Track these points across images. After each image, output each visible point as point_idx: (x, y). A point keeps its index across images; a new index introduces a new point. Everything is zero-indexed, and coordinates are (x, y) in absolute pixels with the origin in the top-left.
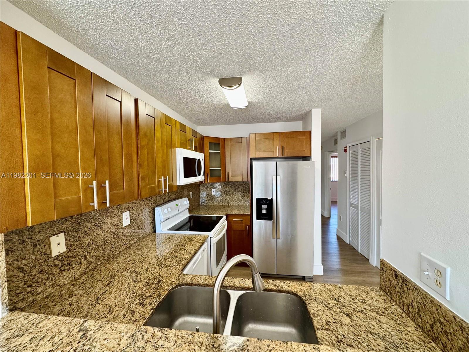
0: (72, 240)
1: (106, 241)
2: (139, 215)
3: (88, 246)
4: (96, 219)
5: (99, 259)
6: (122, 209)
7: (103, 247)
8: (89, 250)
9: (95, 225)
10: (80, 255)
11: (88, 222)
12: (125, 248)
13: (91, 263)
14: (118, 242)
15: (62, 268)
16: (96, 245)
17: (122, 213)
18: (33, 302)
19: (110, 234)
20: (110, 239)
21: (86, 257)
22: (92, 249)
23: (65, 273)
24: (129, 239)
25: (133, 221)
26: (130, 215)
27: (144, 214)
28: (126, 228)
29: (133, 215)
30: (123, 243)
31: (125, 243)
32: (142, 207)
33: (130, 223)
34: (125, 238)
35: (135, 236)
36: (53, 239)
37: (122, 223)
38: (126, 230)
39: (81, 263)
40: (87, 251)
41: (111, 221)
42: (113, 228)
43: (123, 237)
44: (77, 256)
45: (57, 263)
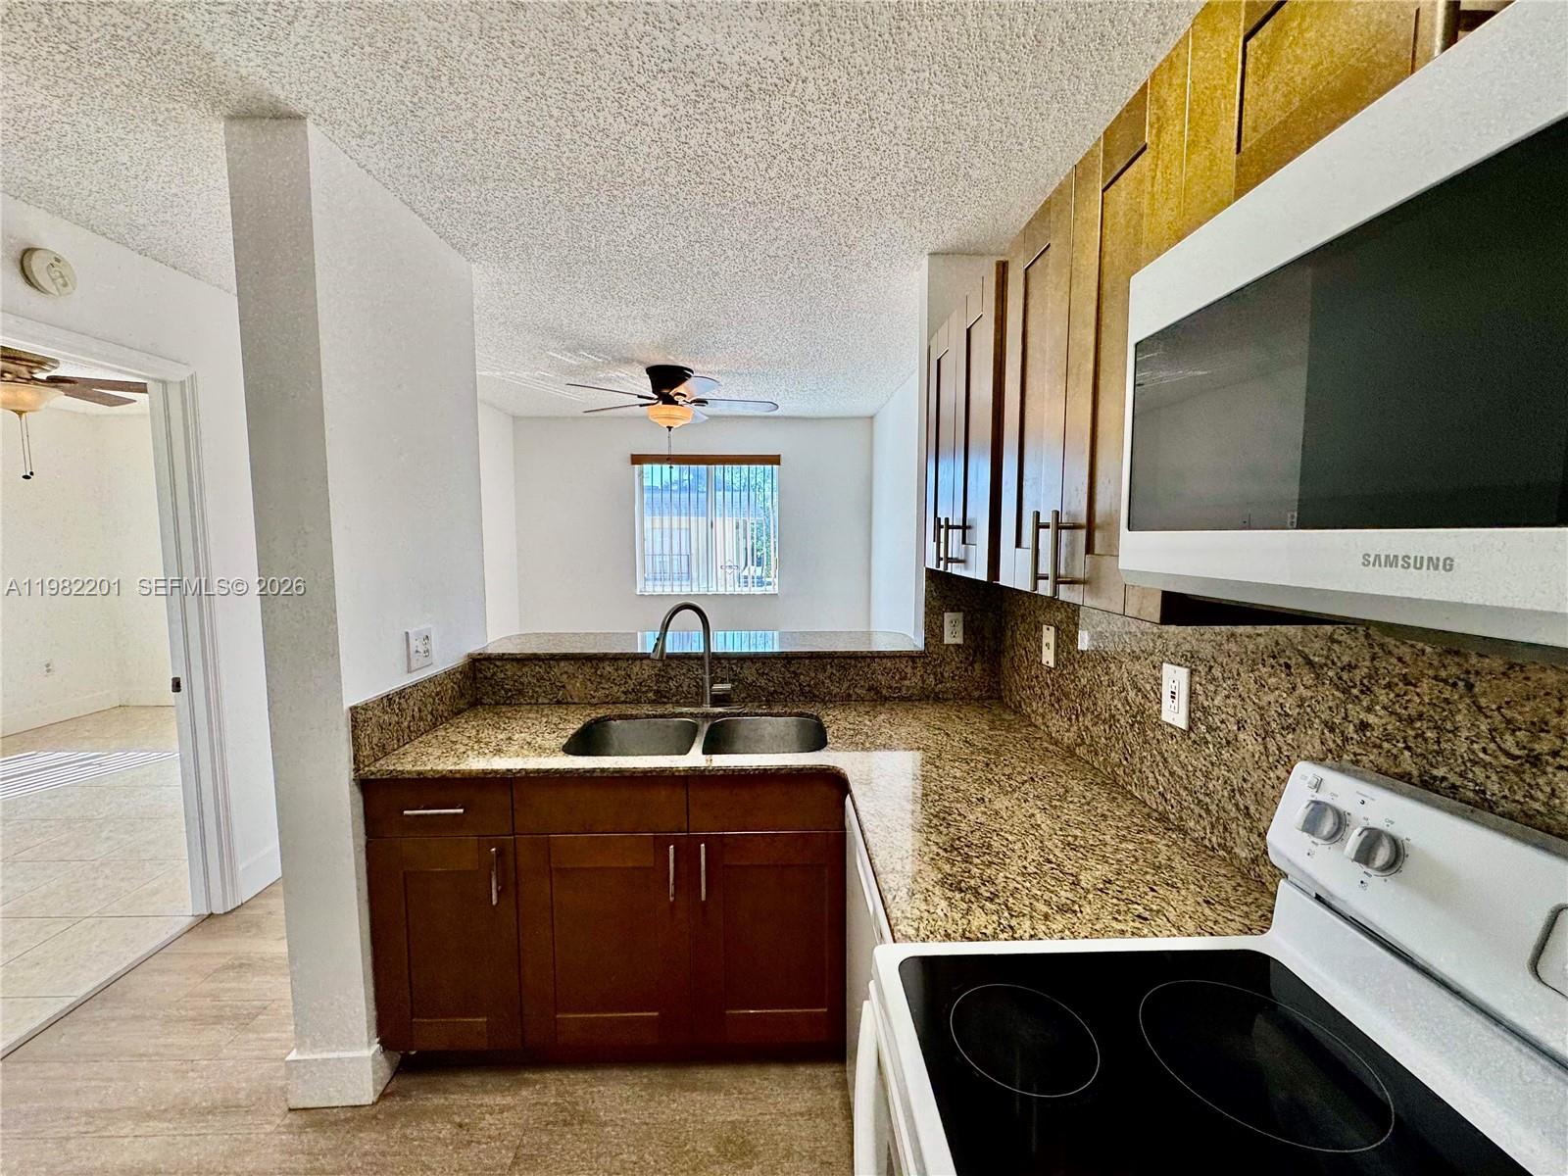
1: (1114, 717)
3: (1084, 692)
7: (1107, 728)
8: (1085, 707)
9: (1096, 650)
10: (1072, 701)
13: (1083, 742)
14: (1142, 760)
15: (1053, 700)
17: (1163, 663)
18: (1029, 716)
19: (1124, 705)
20: (1123, 722)
21: (1077, 719)
22: (1088, 709)
23: (1054, 713)
24: (1179, 795)
25: (1203, 728)
26: (1192, 694)
27: (1279, 749)
28: (1172, 732)
29: (1206, 704)
30: (1157, 781)
31: (1161, 789)
32: (1271, 698)
33: (1190, 728)
34: (1167, 774)
35: (1208, 811)
36: (1045, 630)
37: (1160, 700)
38: (1172, 745)
39: (1070, 719)
40: (1080, 705)
41: (1129, 666)
42: (1131, 695)
43: (1159, 759)
44: (1067, 696)
45: (1049, 681)
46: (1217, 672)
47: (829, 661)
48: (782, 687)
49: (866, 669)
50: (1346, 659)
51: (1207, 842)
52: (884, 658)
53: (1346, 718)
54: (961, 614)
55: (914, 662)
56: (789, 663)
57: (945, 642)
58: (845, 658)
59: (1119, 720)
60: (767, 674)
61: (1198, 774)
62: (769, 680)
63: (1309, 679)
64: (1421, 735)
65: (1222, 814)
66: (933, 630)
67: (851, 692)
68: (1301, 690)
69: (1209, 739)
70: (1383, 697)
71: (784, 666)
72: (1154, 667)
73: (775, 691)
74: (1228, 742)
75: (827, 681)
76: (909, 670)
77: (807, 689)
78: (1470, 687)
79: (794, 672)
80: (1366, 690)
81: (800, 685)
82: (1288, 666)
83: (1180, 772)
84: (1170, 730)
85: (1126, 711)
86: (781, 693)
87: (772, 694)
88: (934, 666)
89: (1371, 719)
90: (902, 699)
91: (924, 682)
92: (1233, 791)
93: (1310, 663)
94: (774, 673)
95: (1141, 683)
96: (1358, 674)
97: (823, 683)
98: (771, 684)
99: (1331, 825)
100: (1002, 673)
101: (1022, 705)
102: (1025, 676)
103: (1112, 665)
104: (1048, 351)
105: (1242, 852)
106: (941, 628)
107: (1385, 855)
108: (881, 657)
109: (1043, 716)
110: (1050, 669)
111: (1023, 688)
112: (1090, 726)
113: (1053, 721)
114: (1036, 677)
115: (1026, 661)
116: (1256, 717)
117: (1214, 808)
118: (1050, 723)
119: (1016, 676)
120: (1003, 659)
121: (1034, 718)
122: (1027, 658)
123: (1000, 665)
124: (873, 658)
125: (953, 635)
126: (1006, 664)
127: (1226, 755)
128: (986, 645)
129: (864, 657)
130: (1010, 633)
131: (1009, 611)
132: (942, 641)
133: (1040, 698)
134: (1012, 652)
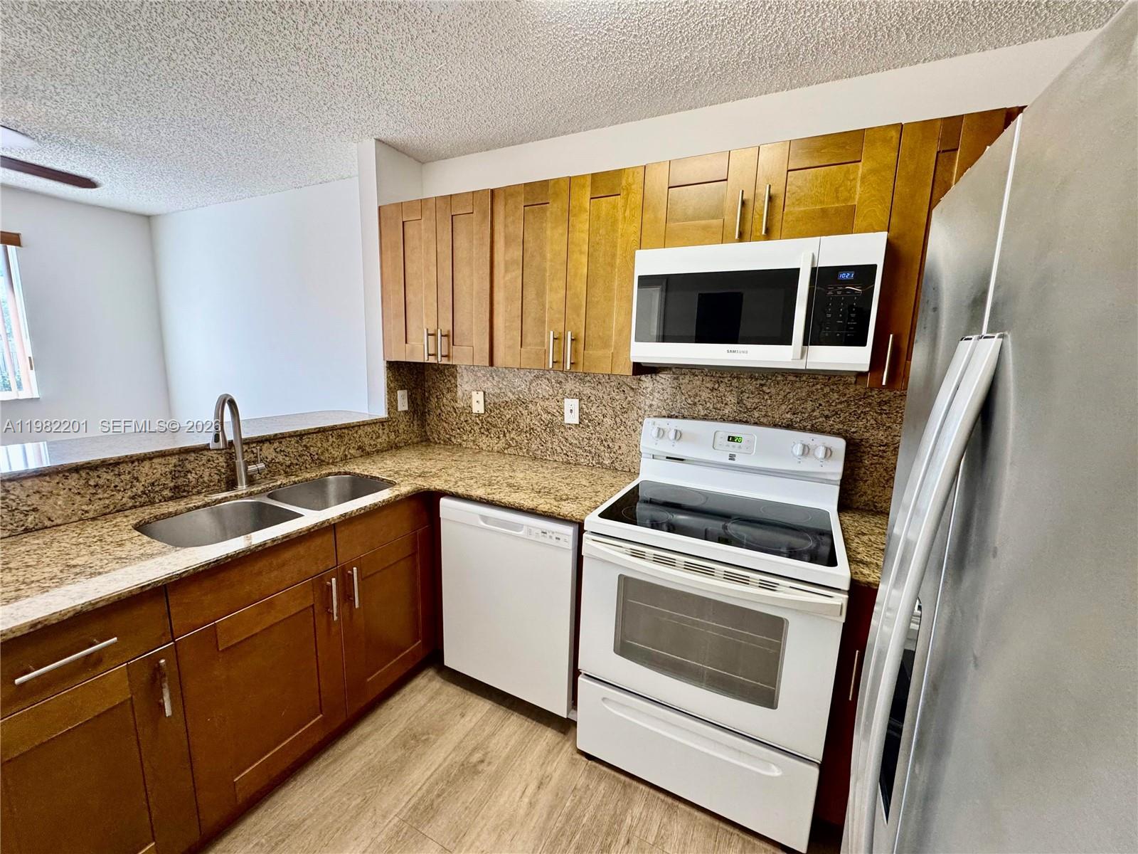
0: (492, 405)
1: (533, 429)
2: (604, 416)
3: (509, 422)
4: (520, 392)
5: (521, 449)
6: (565, 392)
7: (528, 435)
8: (510, 428)
9: (518, 399)
10: (499, 428)
12: (565, 460)
13: (510, 446)
14: (552, 443)
15: (482, 430)
16: (518, 426)
17: (563, 399)
18: (460, 444)
19: (539, 422)
20: (539, 429)
21: (505, 435)
22: (513, 429)
23: (484, 437)
24: (575, 451)
25: (587, 421)
26: (581, 409)
27: (621, 420)
28: (570, 427)
29: (587, 411)
30: (562, 449)
31: (565, 452)
32: (618, 403)
33: (580, 423)
34: (568, 445)
35: (590, 452)
36: (474, 393)
37: (563, 415)
38: (571, 432)
39: (499, 437)
40: (507, 428)
41: (542, 403)
42: (544, 416)
43: (562, 440)
44: (495, 426)
45: (478, 421)
46: (592, 398)
47: (330, 433)
48: (297, 459)
49: (355, 435)
50: (644, 386)
51: (590, 465)
52: (365, 425)
53: (645, 404)
54: (406, 391)
55: (383, 425)
56: (301, 439)
57: (399, 410)
58: (341, 429)
59: (536, 430)
60: (284, 451)
61: (585, 440)
62: (286, 456)
63: (632, 394)
64: (668, 404)
65: (597, 451)
66: (392, 404)
67: (347, 453)
68: (629, 399)
69: (589, 424)
70: (656, 394)
71: (297, 442)
72: (558, 402)
73: (292, 463)
74: (599, 424)
75: (330, 448)
76: (380, 432)
77: (316, 457)
78: (680, 388)
79: (305, 446)
80: (651, 394)
81: (311, 454)
82: (624, 391)
83: (575, 442)
84: (569, 426)
85: (541, 424)
86: (297, 464)
87: (289, 466)
88: (394, 426)
89: (654, 403)
90: (378, 451)
91: (389, 437)
92: (602, 441)
93: (632, 389)
94: (289, 449)
95: (550, 410)
96: (649, 390)
97: (327, 450)
98: (287, 459)
99: (661, 433)
100: (429, 425)
101: (453, 439)
102: (455, 423)
103: (530, 405)
104: (549, 256)
105: (607, 462)
106: (396, 400)
107: (679, 435)
108: (364, 425)
109: (474, 441)
110: (479, 415)
111: (452, 430)
112: (515, 437)
113: (484, 442)
114: (466, 421)
115: (455, 414)
116: (611, 412)
117: (593, 451)
118: (481, 444)
119: (445, 424)
120: (428, 416)
121: (464, 444)
122: (455, 412)
123: (426, 421)
124: (359, 426)
125: (403, 405)
126: (433, 419)
127: (598, 429)
128: (419, 409)
129: (353, 427)
130: (436, 400)
131: (433, 387)
132: (397, 409)
133: (470, 432)
134: (439, 411)
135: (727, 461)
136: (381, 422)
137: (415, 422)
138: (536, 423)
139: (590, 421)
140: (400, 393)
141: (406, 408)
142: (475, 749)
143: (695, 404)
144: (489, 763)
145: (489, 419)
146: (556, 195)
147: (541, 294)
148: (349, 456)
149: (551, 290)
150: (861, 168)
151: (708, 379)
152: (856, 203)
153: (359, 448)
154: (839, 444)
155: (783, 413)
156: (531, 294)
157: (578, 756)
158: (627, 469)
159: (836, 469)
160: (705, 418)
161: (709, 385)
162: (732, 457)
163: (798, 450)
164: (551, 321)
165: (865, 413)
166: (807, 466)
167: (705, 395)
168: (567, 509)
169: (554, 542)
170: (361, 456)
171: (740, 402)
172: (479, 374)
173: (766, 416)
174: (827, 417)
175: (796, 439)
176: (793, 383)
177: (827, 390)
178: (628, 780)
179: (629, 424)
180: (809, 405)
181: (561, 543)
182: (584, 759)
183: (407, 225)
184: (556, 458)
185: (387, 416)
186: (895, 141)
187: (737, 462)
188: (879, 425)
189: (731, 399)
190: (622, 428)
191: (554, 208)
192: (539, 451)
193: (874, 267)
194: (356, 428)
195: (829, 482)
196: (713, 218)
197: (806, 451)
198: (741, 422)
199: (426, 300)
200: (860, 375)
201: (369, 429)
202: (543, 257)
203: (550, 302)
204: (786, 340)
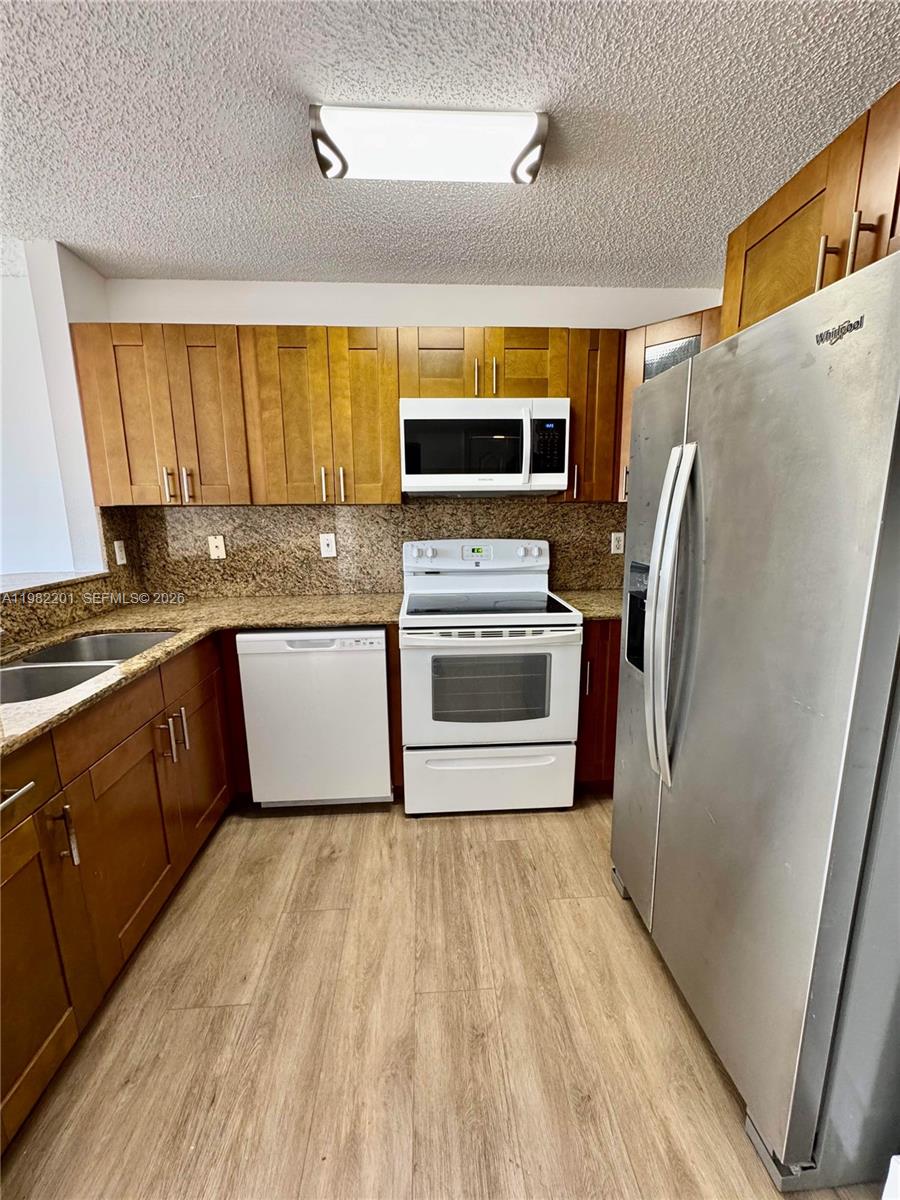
0: (235, 549)
1: (287, 567)
2: (361, 546)
3: (258, 563)
4: (269, 532)
5: (275, 589)
6: (318, 528)
8: (260, 571)
9: (267, 539)
11: (257, 532)
12: (325, 592)
13: (262, 588)
14: (310, 578)
15: (225, 577)
16: (270, 566)
18: (197, 595)
21: (254, 578)
22: (263, 571)
23: (228, 584)
24: (335, 582)
25: (344, 553)
26: (337, 542)
28: (328, 560)
29: (345, 544)
30: (321, 583)
31: (324, 585)
33: (337, 555)
34: (327, 578)
35: (351, 581)
36: (211, 539)
37: (319, 550)
38: (328, 565)
39: (247, 581)
40: (256, 570)
41: (295, 541)
42: (299, 553)
43: (321, 573)
44: (242, 570)
45: (218, 568)
46: (348, 531)
48: (26, 625)
51: (352, 592)
54: (122, 541)
57: (118, 563)
58: (65, 586)
59: (290, 568)
60: (10, 615)
61: (344, 570)
62: (13, 621)
63: (385, 524)
65: (357, 579)
66: (111, 555)
67: (74, 615)
69: (348, 555)
73: (20, 630)
74: (357, 554)
76: (104, 589)
77: (44, 621)
79: (32, 608)
83: (334, 574)
84: (326, 560)
85: (296, 561)
88: (116, 583)
92: (361, 569)
95: (304, 547)
96: (400, 519)
97: (55, 612)
99: (421, 553)
100: (149, 580)
101: (186, 591)
102: (187, 573)
103: (282, 544)
104: (311, 397)
105: (368, 587)
106: (114, 552)
107: (435, 553)
108: (87, 582)
109: (215, 590)
110: (219, 561)
111: (185, 581)
112: (267, 578)
113: (228, 588)
114: (202, 570)
115: (186, 564)
116: (367, 542)
117: (353, 579)
118: (225, 592)
119: (173, 576)
120: (146, 570)
121: (203, 595)
122: (187, 561)
123: (144, 575)
124: (82, 583)
125: (121, 559)
126: (153, 573)
127: (356, 558)
128: (138, 564)
129: (77, 584)
130: (157, 550)
131: (151, 537)
132: (116, 563)
133: (210, 580)
134: (163, 562)
135: (474, 567)
136: (103, 578)
137: (134, 578)
138: (291, 561)
139: (347, 552)
140: (116, 544)
141: (124, 562)
142: (321, 849)
143: (440, 528)
144: (340, 851)
145: (233, 564)
146: (314, 341)
147: (304, 432)
148: (77, 620)
149: (315, 429)
150: (549, 353)
151: (447, 507)
152: (548, 376)
153: (86, 609)
154: (545, 545)
155: (504, 527)
156: (294, 434)
157: (407, 820)
158: (387, 591)
159: (545, 562)
160: (449, 537)
161: (450, 512)
162: (477, 564)
163: (521, 552)
164: (318, 457)
165: (555, 523)
166: (528, 563)
167: (447, 519)
168: (375, 618)
169: (368, 647)
170: (90, 618)
171: (473, 523)
172: (215, 518)
173: (492, 532)
174: (533, 528)
175: (519, 545)
176: (509, 505)
177: (531, 508)
178: (452, 818)
179: (385, 550)
180: (521, 521)
181: (375, 646)
182: (413, 819)
183: (120, 350)
184: (315, 591)
185: (107, 571)
186: (566, 338)
187: (481, 567)
188: (564, 530)
189: (467, 521)
190: (379, 555)
191: (314, 353)
192: (297, 589)
193: (564, 420)
194: (80, 585)
195: (541, 572)
196: (455, 377)
197: (527, 552)
198: (476, 538)
199: (157, 436)
200: (560, 492)
201: (91, 586)
202: (305, 398)
203: (316, 440)
204: (518, 470)
